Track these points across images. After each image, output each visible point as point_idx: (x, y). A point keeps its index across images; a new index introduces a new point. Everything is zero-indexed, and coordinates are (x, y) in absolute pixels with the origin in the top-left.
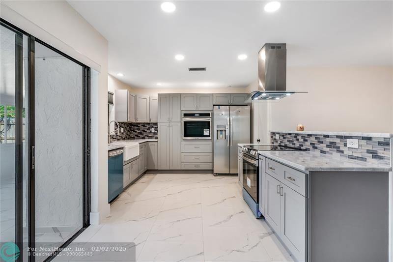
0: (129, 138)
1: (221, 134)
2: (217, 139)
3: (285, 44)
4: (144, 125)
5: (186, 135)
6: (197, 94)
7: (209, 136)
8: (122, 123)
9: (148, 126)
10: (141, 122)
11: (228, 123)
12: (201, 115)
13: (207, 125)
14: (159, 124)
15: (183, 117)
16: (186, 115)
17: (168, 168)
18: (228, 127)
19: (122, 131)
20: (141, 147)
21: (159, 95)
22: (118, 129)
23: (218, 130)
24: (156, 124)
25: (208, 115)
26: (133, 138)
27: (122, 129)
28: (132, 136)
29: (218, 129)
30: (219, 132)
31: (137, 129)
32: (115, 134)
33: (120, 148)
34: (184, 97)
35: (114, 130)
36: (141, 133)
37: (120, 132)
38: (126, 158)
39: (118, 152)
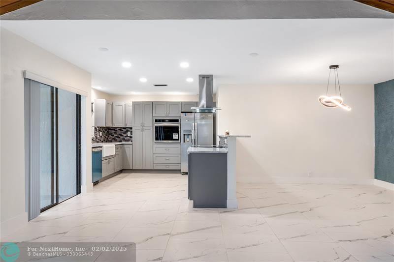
0: (107, 141)
1: (188, 137)
2: (184, 142)
3: (212, 75)
4: (120, 129)
5: (157, 139)
6: (167, 102)
7: (178, 140)
8: (101, 128)
9: (125, 130)
10: (117, 126)
11: (193, 128)
12: (171, 121)
13: (176, 130)
14: (133, 128)
15: (154, 122)
16: (156, 121)
17: (141, 168)
18: (193, 131)
19: (101, 135)
20: (117, 148)
21: (133, 103)
22: (98, 133)
23: (184, 135)
24: (131, 128)
25: (177, 121)
26: (111, 141)
27: (101, 133)
28: (110, 140)
29: (185, 133)
30: (186, 136)
31: (114, 133)
32: (94, 137)
33: (99, 147)
34: (156, 105)
35: (94, 134)
36: (118, 137)
37: (99, 135)
38: (104, 155)
39: (98, 149)
